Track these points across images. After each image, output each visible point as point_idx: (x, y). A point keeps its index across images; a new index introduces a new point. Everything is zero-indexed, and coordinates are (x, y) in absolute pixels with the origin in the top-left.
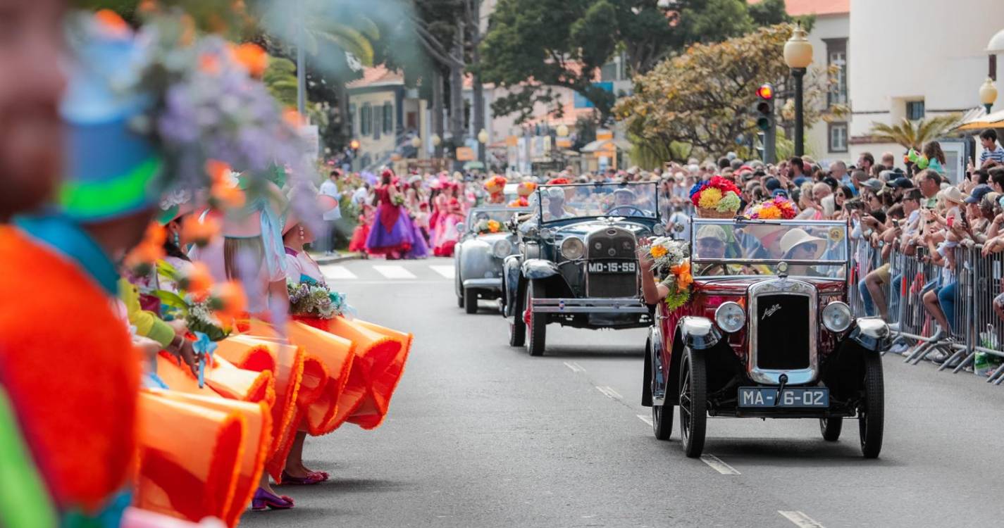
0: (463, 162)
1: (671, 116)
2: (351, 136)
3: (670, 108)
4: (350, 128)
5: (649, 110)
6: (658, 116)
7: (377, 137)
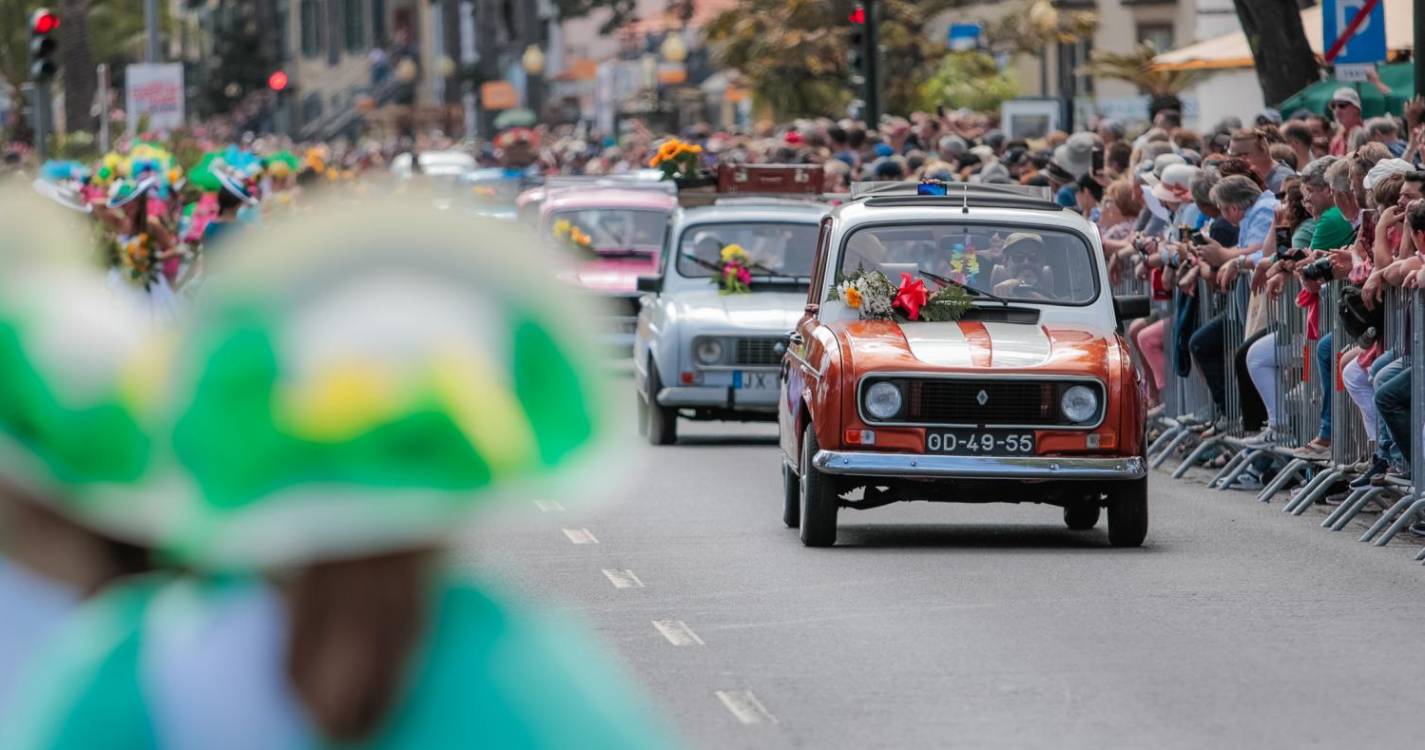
0: (496, 112)
1: (794, 39)
2: (280, 60)
3: (793, 24)
4: (280, 43)
5: (760, 27)
6: (773, 37)
7: (334, 61)
